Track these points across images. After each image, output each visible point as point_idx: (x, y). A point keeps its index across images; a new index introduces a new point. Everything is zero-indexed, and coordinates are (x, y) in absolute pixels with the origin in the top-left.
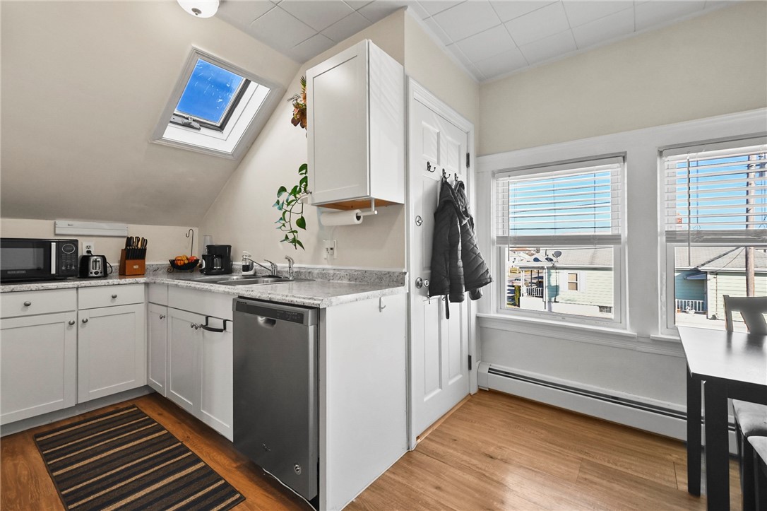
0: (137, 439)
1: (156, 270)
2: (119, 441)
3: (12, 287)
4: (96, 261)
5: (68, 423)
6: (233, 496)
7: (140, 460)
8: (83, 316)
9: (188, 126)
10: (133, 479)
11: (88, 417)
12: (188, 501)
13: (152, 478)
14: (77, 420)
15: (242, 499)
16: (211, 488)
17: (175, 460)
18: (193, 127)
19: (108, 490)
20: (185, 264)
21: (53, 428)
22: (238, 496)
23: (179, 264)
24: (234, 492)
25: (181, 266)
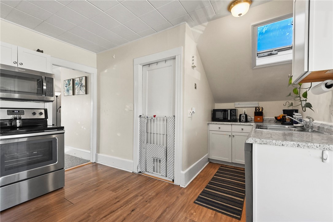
0: (237, 180)
1: (270, 121)
2: (237, 179)
3: (217, 122)
4: (243, 116)
5: (230, 167)
6: (238, 215)
7: (231, 186)
8: (233, 134)
9: (271, 54)
10: (223, 189)
11: (235, 168)
12: (226, 205)
13: (227, 192)
14: (232, 167)
15: (239, 219)
16: (236, 208)
17: (238, 193)
18: (273, 54)
19: (217, 187)
20: (281, 119)
21: (226, 166)
22: (239, 217)
23: (278, 119)
24: (240, 215)
25: (279, 119)
